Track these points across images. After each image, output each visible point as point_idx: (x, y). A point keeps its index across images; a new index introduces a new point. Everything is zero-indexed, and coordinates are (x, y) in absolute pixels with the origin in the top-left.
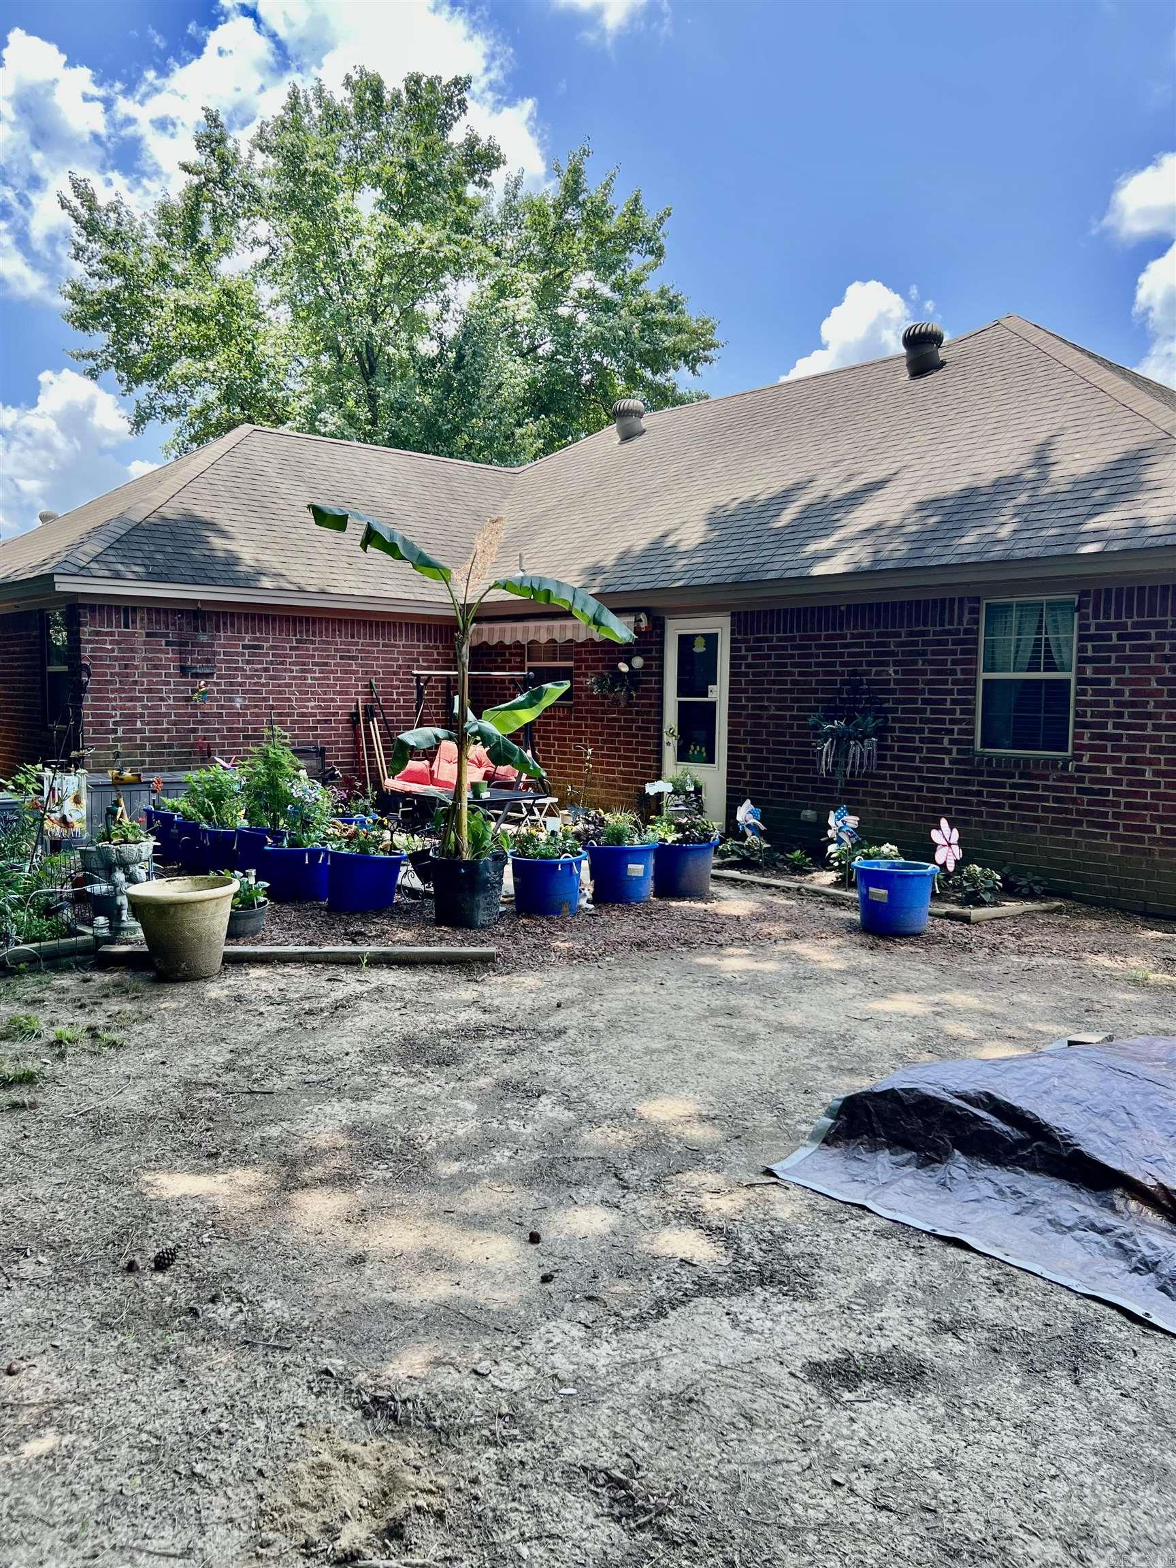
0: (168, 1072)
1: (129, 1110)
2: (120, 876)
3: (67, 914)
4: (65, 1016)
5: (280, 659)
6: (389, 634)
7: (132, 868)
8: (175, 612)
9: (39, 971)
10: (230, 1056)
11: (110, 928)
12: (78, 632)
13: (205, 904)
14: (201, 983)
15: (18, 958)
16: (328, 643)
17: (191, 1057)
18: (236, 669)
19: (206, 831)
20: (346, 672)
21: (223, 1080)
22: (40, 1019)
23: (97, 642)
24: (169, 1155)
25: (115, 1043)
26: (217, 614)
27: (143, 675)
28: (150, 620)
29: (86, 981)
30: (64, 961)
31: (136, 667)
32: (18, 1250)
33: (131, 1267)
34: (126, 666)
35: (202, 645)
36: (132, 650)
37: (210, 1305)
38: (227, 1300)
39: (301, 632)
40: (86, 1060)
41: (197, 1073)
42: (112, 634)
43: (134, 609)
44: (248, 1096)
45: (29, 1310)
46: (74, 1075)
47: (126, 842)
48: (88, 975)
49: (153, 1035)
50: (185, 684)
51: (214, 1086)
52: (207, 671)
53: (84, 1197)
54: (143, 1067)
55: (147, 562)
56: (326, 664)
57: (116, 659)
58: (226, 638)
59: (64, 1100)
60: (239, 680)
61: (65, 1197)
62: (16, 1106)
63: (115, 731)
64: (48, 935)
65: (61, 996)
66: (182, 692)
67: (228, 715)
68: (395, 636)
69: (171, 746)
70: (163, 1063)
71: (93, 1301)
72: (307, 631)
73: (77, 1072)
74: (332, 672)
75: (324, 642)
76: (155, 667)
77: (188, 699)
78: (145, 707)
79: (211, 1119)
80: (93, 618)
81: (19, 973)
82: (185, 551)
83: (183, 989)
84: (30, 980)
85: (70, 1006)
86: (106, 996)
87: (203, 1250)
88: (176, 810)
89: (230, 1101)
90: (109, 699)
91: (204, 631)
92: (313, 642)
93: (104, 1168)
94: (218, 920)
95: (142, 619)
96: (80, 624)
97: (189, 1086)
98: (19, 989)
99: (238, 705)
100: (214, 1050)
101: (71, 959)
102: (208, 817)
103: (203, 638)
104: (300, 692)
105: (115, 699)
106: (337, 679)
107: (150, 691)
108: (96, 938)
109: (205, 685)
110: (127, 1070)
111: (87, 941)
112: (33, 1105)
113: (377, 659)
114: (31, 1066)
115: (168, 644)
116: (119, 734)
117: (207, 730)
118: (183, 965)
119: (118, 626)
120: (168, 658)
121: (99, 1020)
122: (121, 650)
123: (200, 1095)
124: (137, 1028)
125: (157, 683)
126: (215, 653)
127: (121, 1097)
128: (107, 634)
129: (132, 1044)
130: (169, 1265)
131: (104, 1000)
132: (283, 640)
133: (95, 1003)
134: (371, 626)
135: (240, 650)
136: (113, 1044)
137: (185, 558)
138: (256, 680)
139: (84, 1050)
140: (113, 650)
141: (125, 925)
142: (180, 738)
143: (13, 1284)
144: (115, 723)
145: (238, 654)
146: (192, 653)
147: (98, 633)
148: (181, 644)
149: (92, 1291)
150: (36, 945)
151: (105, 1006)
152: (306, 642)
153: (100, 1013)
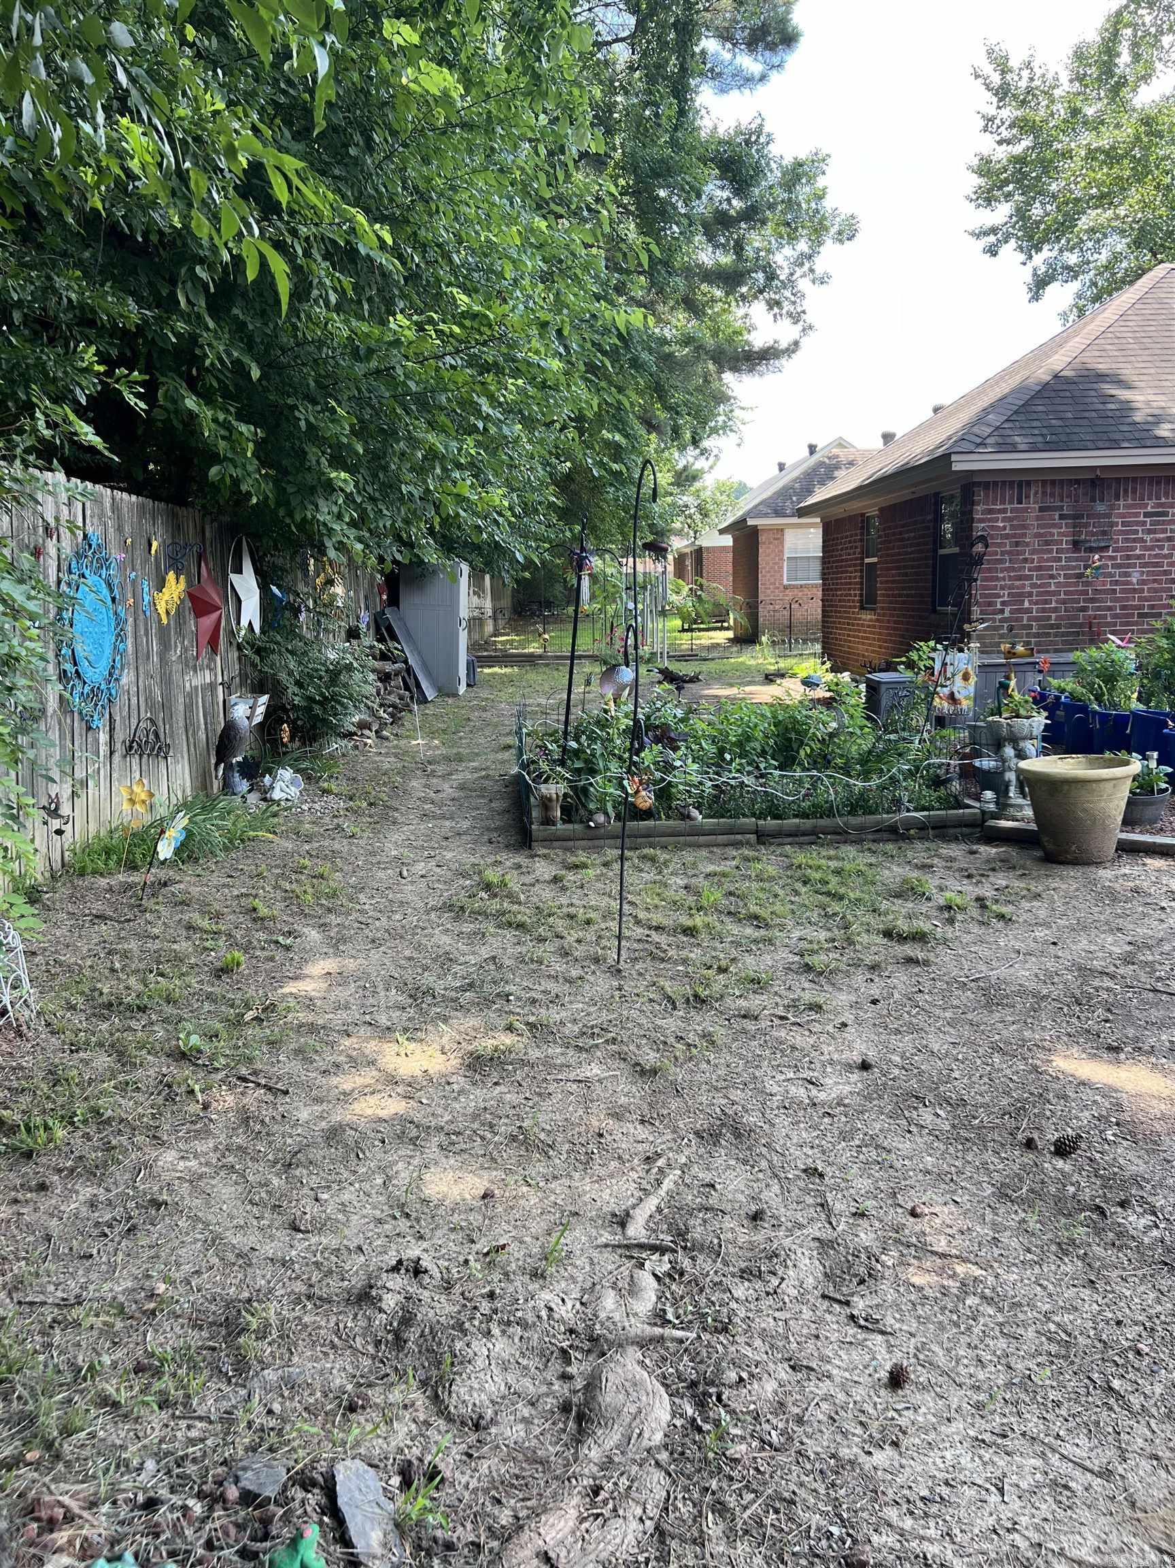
0: (1060, 954)
1: (1020, 985)
2: (1009, 751)
3: (956, 786)
4: (954, 884)
7: (1022, 744)
8: (1071, 482)
9: (928, 839)
10: (1129, 948)
11: (997, 803)
12: (971, 512)
13: (1102, 785)
14: (1093, 869)
15: (909, 824)
17: (1085, 942)
18: (1134, 540)
19: (1095, 712)
21: (1121, 971)
22: (931, 883)
23: (990, 520)
24: (1065, 1039)
25: (1003, 916)
26: (1118, 480)
27: (1033, 552)
28: (1044, 493)
29: (973, 853)
30: (951, 831)
31: (1027, 544)
32: (917, 1098)
33: (1029, 1144)
34: (1017, 544)
35: (1099, 516)
36: (1024, 527)
37: (1119, 1210)
38: (1139, 1210)
40: (975, 929)
41: (1092, 960)
42: (1004, 511)
43: (1028, 483)
44: (1151, 995)
45: (929, 1158)
46: (964, 941)
47: (1018, 716)
48: (975, 847)
49: (1042, 914)
50: (1077, 559)
51: (1112, 977)
52: (1103, 544)
53: (979, 1062)
54: (1033, 945)
55: (1045, 431)
57: (1007, 536)
58: (1126, 507)
59: (955, 963)
60: (1138, 552)
61: (960, 1057)
62: (911, 961)
63: (1002, 611)
64: (937, 805)
65: (949, 864)
66: (1074, 568)
67: (1122, 591)
69: (1058, 626)
70: (1054, 944)
71: (992, 1167)
73: (966, 938)
76: (1047, 543)
77: (1081, 576)
78: (1033, 586)
79: (1109, 1010)
80: (987, 496)
81: (910, 839)
82: (1087, 414)
83: (1072, 872)
84: (919, 845)
85: (957, 875)
86: (993, 870)
87: (1106, 1147)
88: (1063, 691)
89: (1130, 995)
90: (997, 579)
91: (1102, 500)
93: (997, 1037)
94: (1116, 804)
95: (1036, 493)
96: (973, 503)
97: (1084, 972)
98: (910, 854)
99: (1135, 580)
100: (1110, 939)
101: (958, 830)
102: (1099, 699)
103: (1101, 508)
105: (1004, 578)
107: (1039, 568)
108: (983, 812)
109: (1099, 560)
110: (1018, 945)
111: (975, 814)
112: (926, 963)
114: (924, 926)
115: (1062, 517)
116: (1007, 614)
117: (1099, 609)
118: (1073, 848)
119: (1011, 502)
120: (1061, 533)
121: (987, 892)
122: (1013, 527)
123: (1096, 983)
124: (1026, 905)
125: (1048, 560)
126: (1112, 525)
127: (1012, 970)
128: (999, 511)
129: (1021, 920)
130: (1070, 1153)
131: (990, 873)
133: (983, 875)
135: (1141, 518)
136: (1001, 917)
137: (1085, 422)
138: (1157, 551)
139: (973, 919)
140: (1004, 528)
141: (1012, 801)
142: (1069, 618)
143: (913, 1129)
144: (1003, 603)
145: (1138, 523)
146: (1086, 525)
147: (991, 511)
148: (1075, 517)
149: (989, 1156)
150: (926, 813)
151: (992, 879)
153: (987, 885)
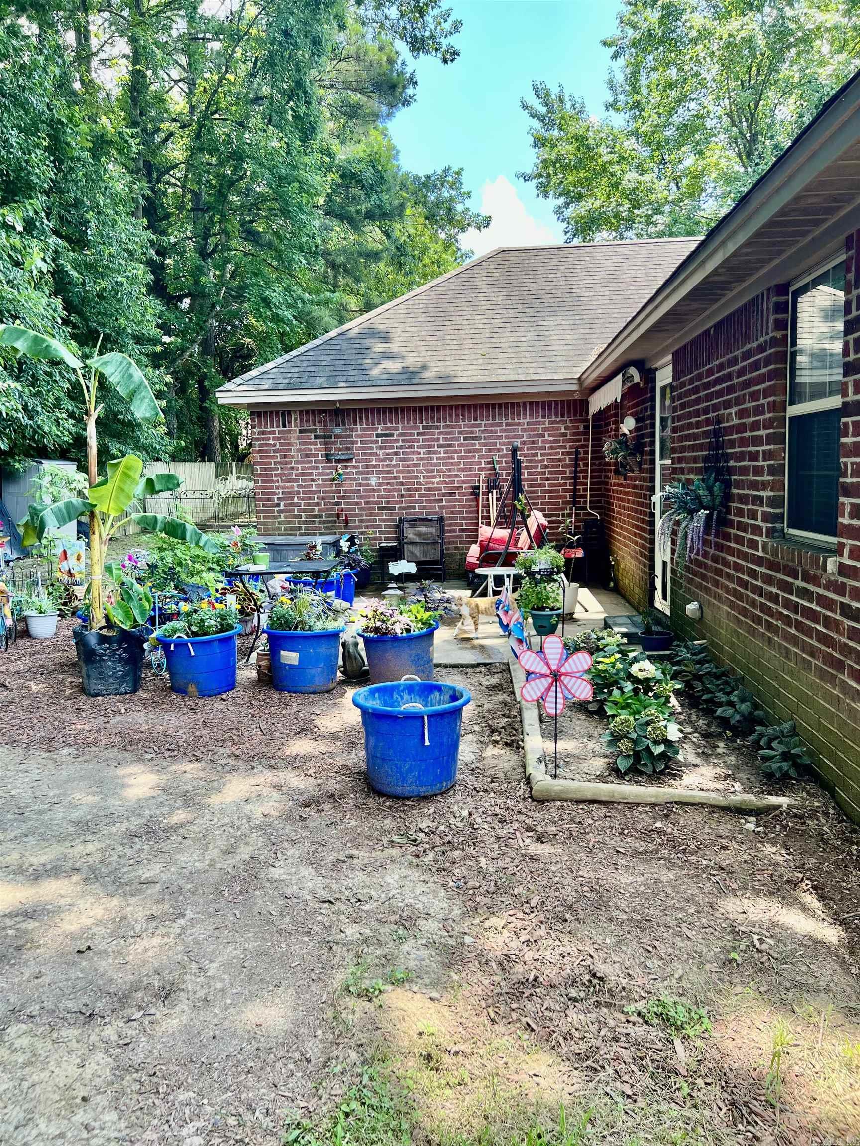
5: (409, 443)
6: (513, 413)
8: (321, 412)
16: (452, 427)
18: (371, 454)
20: (469, 451)
23: (263, 439)
26: (354, 410)
27: (297, 462)
28: (301, 420)
31: (292, 457)
34: (285, 456)
35: (343, 436)
36: (289, 444)
39: (427, 420)
42: (274, 432)
43: (289, 412)
50: (329, 468)
52: (348, 457)
56: (450, 445)
57: (276, 451)
58: (363, 430)
60: (374, 463)
63: (279, 505)
66: (328, 474)
67: (365, 491)
68: (519, 415)
69: (320, 516)
72: (433, 418)
74: (456, 451)
75: (448, 426)
76: (307, 456)
78: (300, 487)
80: (260, 422)
82: (337, 363)
90: (273, 481)
91: (344, 425)
92: (438, 427)
95: (296, 420)
99: (373, 483)
103: (343, 430)
104: (426, 470)
105: (278, 481)
106: (461, 457)
107: (303, 474)
109: (345, 468)
113: (500, 437)
115: (316, 437)
116: (282, 507)
117: (349, 504)
119: (278, 426)
120: (317, 448)
122: (281, 444)
125: (309, 468)
126: (353, 443)
128: (270, 433)
132: (411, 428)
134: (494, 408)
135: (374, 438)
137: (330, 368)
138: (388, 462)
140: (275, 445)
142: (328, 510)
144: (278, 499)
145: (372, 442)
146: (335, 443)
147: (264, 433)
148: (325, 437)
152: (431, 427)
